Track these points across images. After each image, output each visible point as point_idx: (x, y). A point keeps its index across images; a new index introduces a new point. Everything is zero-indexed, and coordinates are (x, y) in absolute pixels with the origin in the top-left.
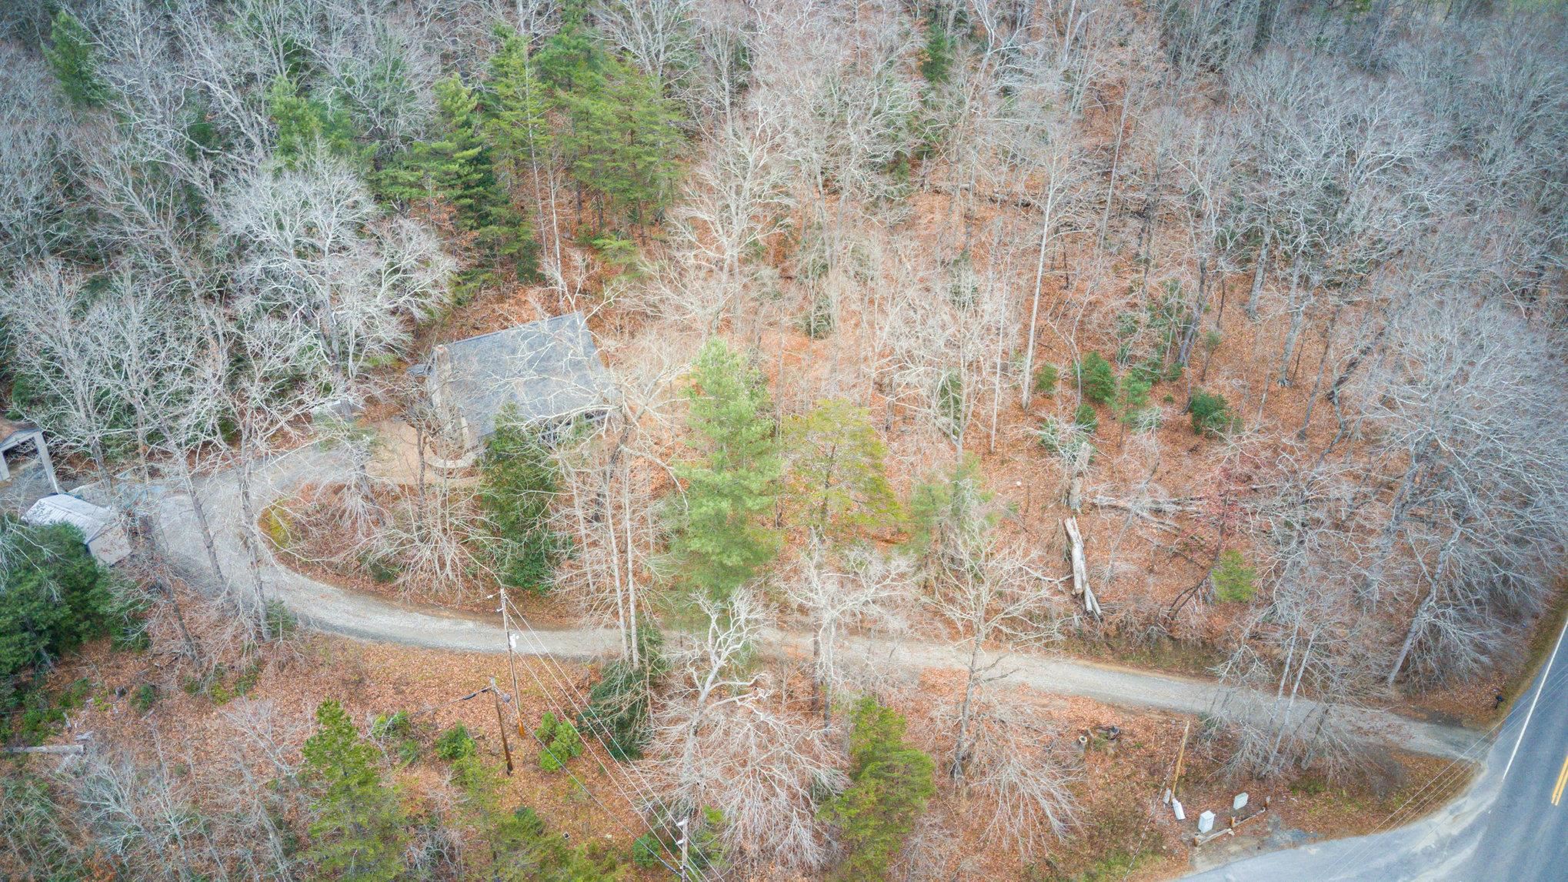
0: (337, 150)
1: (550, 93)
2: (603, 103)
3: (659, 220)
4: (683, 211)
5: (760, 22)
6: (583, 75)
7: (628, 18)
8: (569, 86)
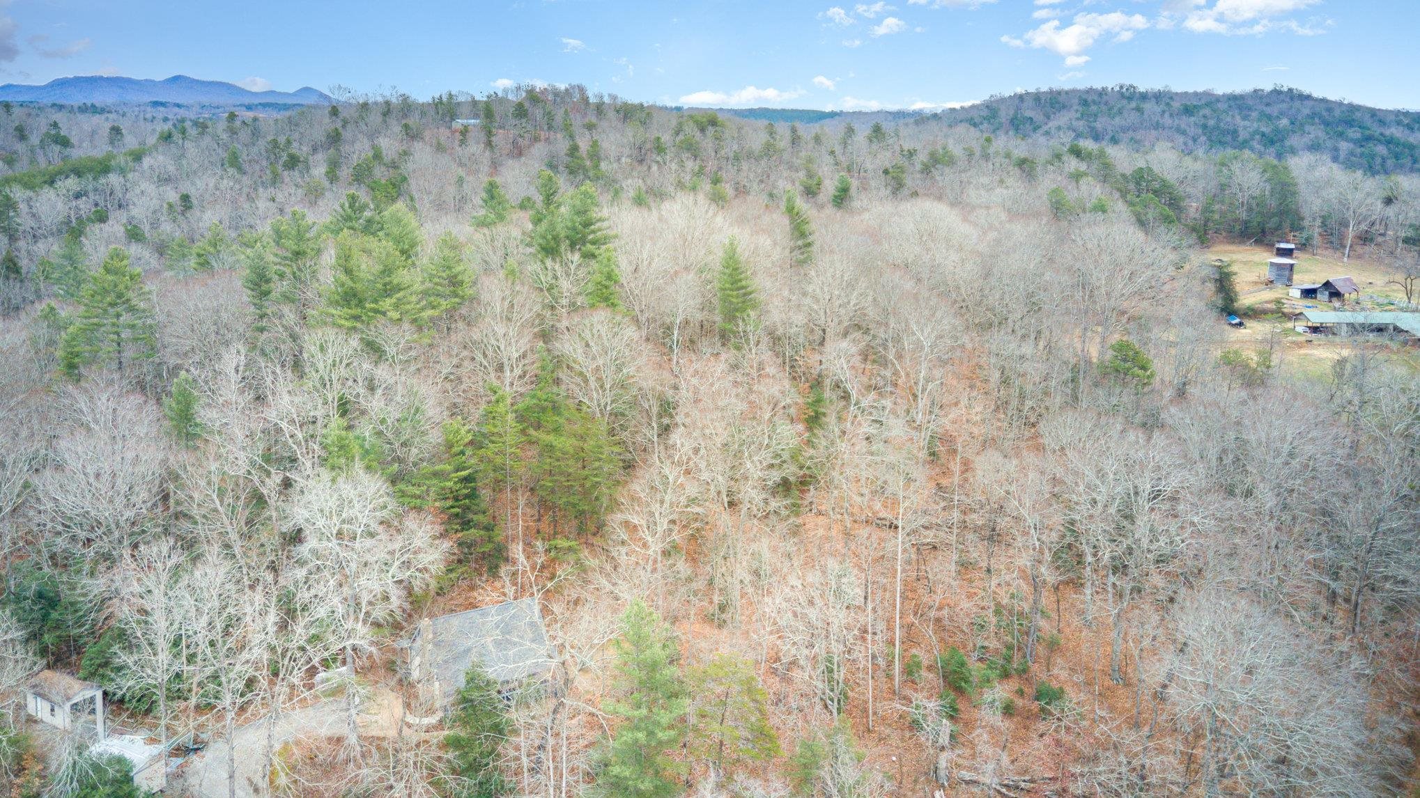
0: (368, 468)
1: (523, 432)
2: (562, 439)
3: (599, 529)
4: (619, 517)
5: (683, 385)
6: (550, 419)
7: (586, 381)
8: (538, 427)
